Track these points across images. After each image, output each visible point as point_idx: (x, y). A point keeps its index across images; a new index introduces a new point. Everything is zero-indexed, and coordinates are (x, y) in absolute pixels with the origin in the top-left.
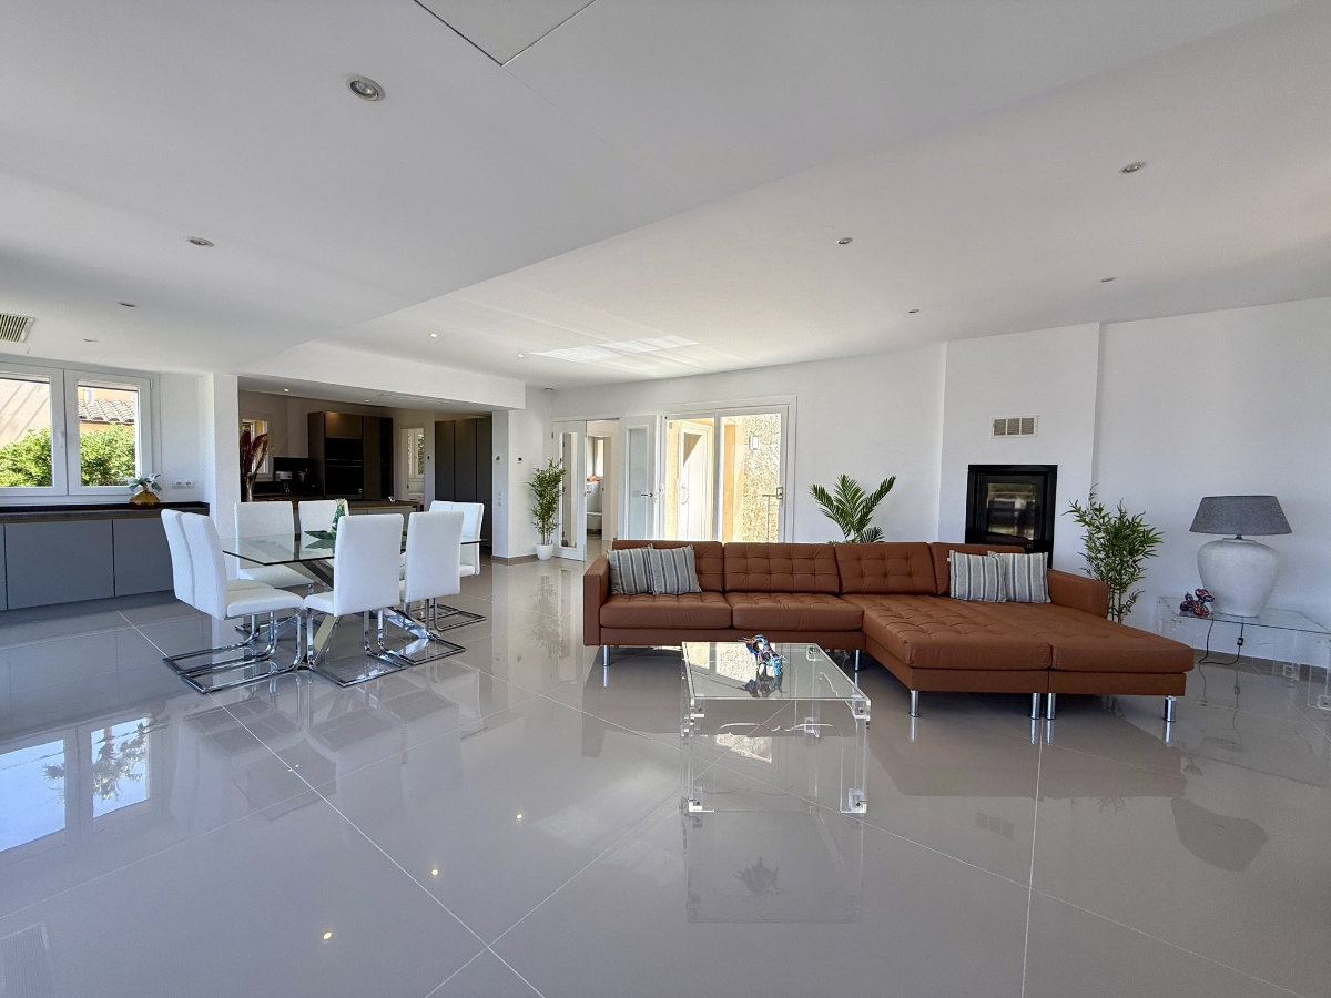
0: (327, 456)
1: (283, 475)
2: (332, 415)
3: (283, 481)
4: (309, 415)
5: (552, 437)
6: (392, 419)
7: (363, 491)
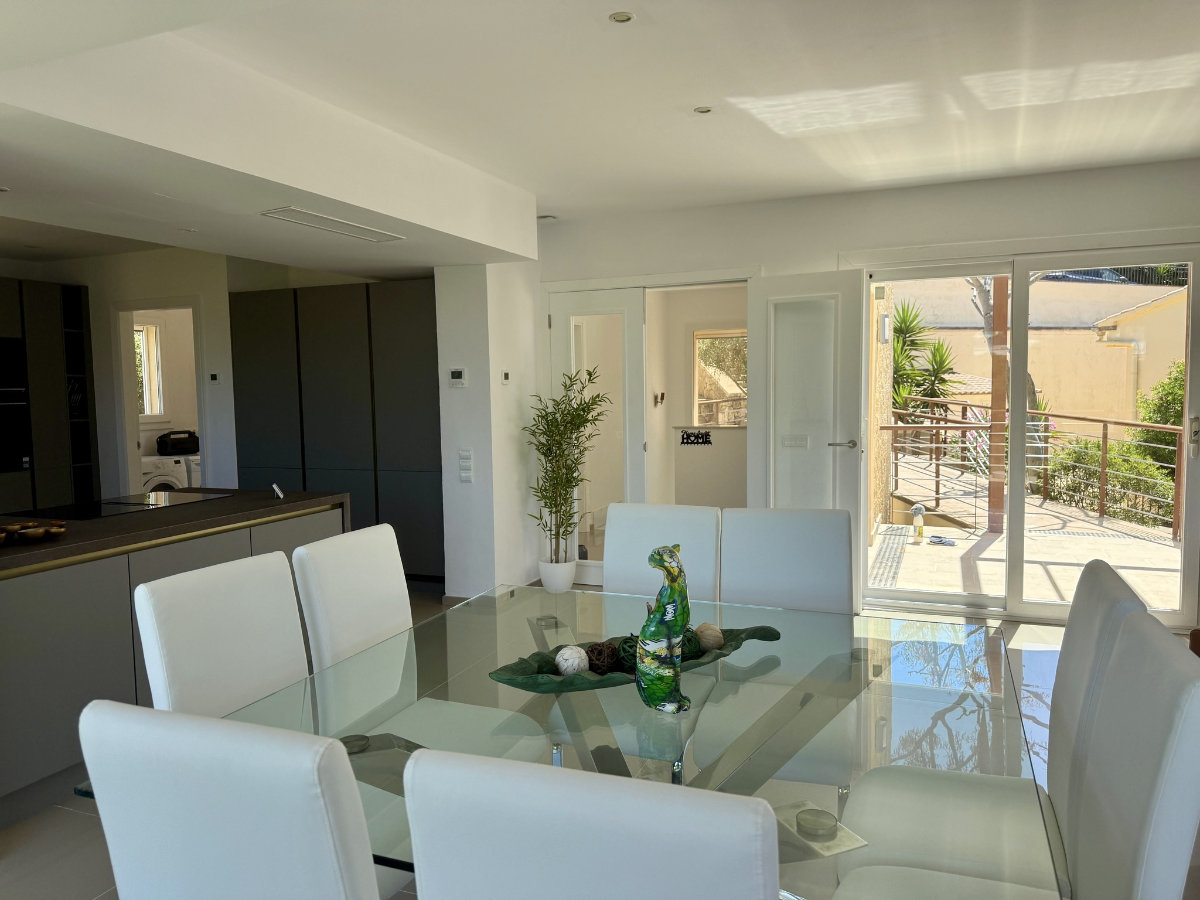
5: (550, 326)
6: (87, 288)
7: (31, 462)
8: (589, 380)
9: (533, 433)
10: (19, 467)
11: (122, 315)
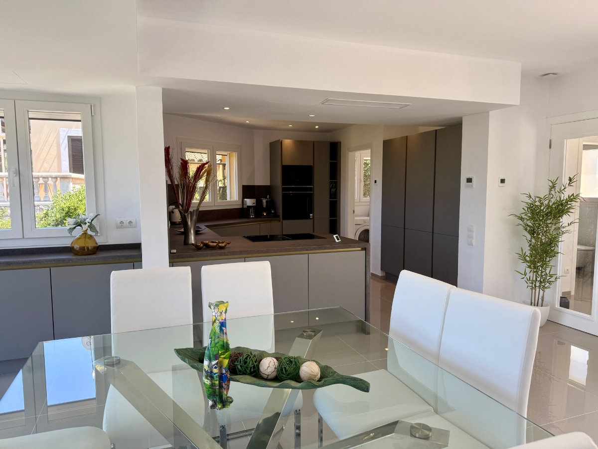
0: (284, 183)
1: (249, 202)
2: (288, 143)
3: (249, 207)
4: (270, 143)
5: (550, 147)
6: (340, 142)
7: (313, 216)
8: (569, 184)
9: (521, 219)
10: (308, 218)
11: (350, 153)
